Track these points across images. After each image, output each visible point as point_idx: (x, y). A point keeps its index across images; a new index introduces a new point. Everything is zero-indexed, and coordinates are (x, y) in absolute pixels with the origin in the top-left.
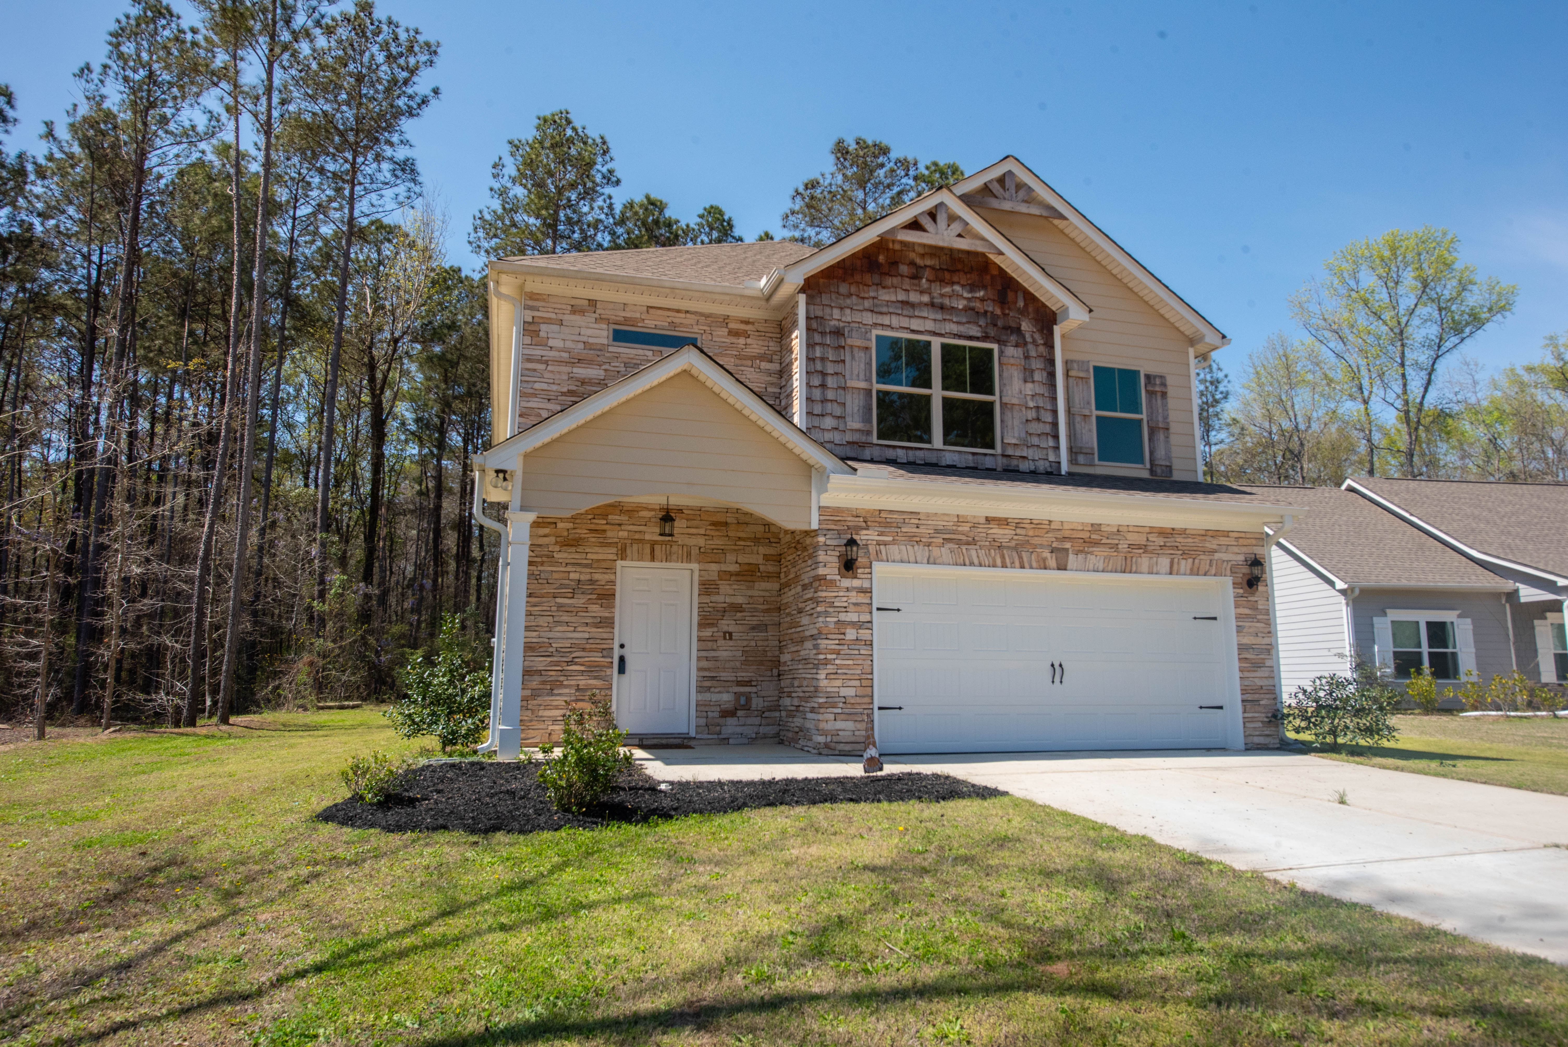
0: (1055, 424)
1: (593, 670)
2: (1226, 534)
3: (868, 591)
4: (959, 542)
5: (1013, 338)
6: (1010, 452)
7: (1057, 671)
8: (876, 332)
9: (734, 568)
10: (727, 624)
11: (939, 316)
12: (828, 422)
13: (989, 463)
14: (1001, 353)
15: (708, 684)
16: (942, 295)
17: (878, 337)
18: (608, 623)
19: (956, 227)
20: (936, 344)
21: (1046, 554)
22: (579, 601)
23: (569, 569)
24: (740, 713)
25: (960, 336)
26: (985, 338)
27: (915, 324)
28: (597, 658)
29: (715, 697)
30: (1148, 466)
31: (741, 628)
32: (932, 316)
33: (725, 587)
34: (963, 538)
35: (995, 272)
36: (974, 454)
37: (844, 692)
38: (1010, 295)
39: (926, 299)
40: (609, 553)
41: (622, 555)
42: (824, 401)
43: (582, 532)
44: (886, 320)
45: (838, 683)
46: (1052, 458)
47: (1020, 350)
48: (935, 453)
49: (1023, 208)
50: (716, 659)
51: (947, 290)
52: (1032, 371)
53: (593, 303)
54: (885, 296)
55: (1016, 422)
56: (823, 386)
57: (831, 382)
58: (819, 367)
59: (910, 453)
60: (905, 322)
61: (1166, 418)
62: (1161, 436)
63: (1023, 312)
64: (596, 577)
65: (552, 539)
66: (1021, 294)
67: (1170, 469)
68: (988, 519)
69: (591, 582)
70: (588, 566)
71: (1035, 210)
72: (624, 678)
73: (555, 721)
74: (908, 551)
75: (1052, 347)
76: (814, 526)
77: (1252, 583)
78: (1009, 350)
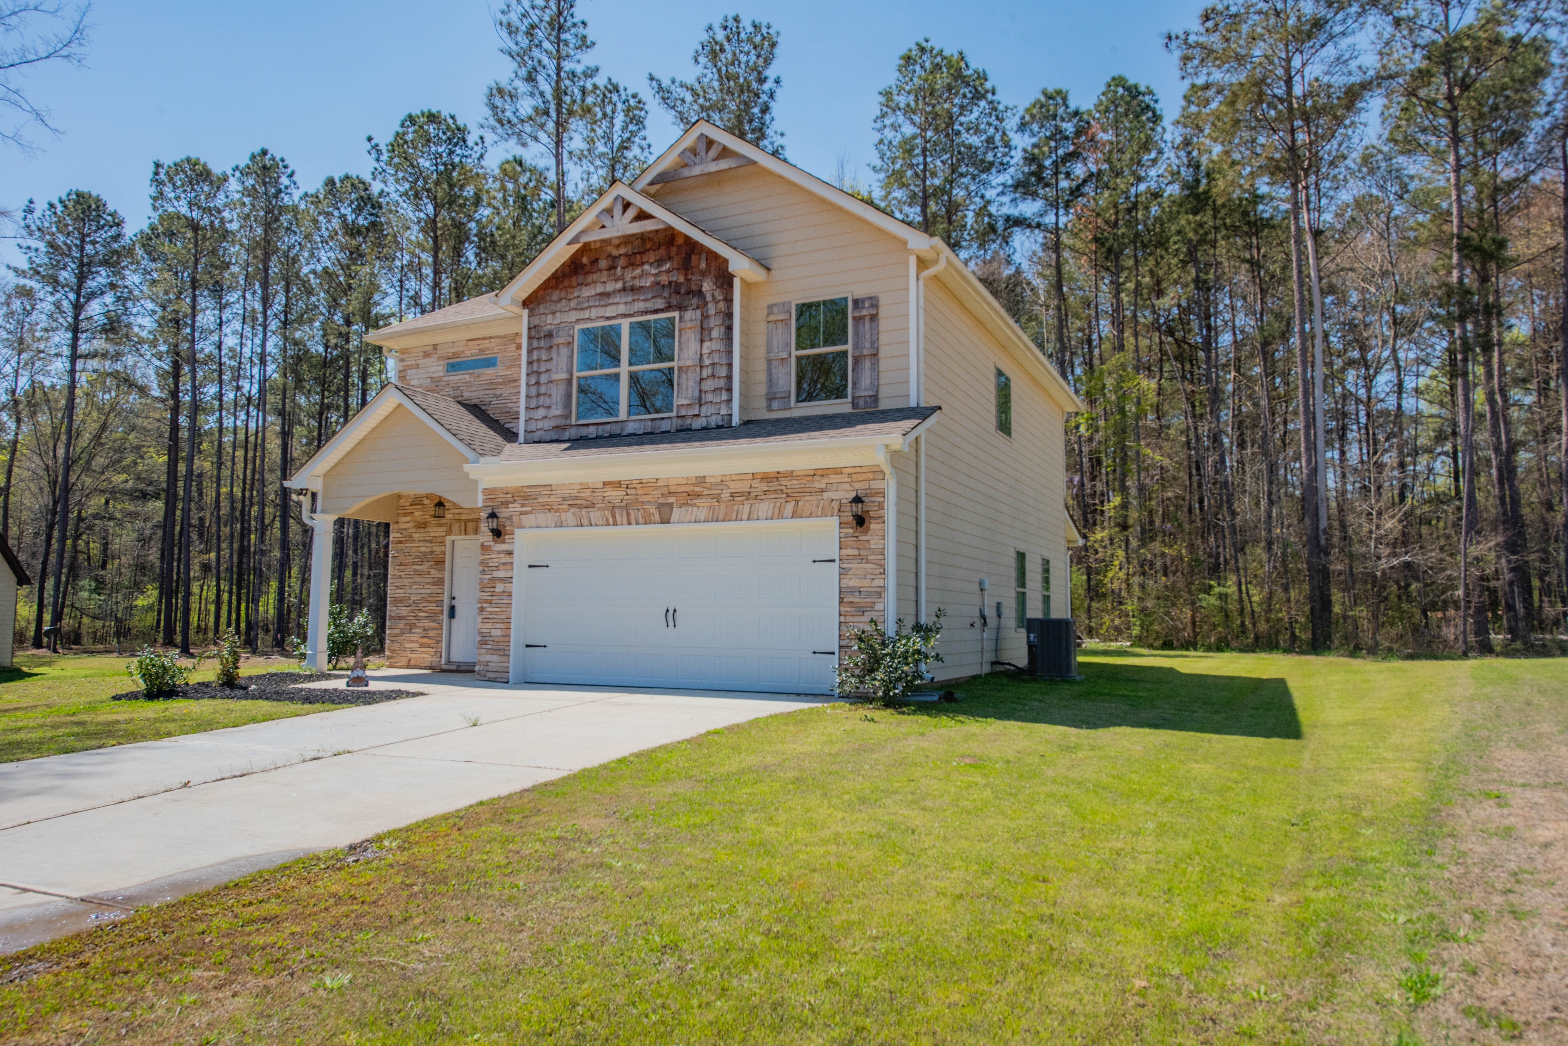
0: (729, 378)
1: (433, 616)
2: (838, 471)
3: (512, 553)
4: (580, 507)
5: (695, 301)
6: (683, 413)
7: (671, 616)
8: (578, 327)
11: (629, 299)
12: (541, 412)
13: (665, 426)
14: (681, 318)
16: (633, 278)
17: (582, 331)
18: (440, 582)
19: (631, 213)
20: (625, 325)
21: (653, 510)
22: (424, 567)
23: (421, 544)
25: (646, 313)
26: (669, 308)
27: (610, 311)
28: (433, 607)
30: (850, 399)
32: (623, 300)
34: (585, 502)
35: (680, 241)
36: (653, 420)
37: (494, 632)
38: (694, 258)
39: (619, 285)
40: (442, 531)
41: (450, 532)
42: (538, 395)
43: (427, 517)
44: (586, 314)
45: (489, 625)
46: (724, 411)
47: (699, 312)
48: (619, 425)
49: (713, 167)
51: (638, 271)
52: (711, 329)
53: (435, 346)
54: (587, 292)
55: (691, 383)
56: (538, 383)
57: (543, 379)
58: (535, 368)
59: (600, 428)
60: (601, 312)
61: (875, 342)
62: (867, 364)
63: (703, 274)
64: (435, 549)
65: (412, 524)
66: (704, 256)
67: (875, 398)
68: (605, 484)
69: (432, 552)
70: (430, 541)
71: (724, 164)
72: (454, 621)
73: (412, 651)
74: (542, 518)
75: (731, 300)
76: (480, 504)
77: (860, 521)
78: (689, 315)
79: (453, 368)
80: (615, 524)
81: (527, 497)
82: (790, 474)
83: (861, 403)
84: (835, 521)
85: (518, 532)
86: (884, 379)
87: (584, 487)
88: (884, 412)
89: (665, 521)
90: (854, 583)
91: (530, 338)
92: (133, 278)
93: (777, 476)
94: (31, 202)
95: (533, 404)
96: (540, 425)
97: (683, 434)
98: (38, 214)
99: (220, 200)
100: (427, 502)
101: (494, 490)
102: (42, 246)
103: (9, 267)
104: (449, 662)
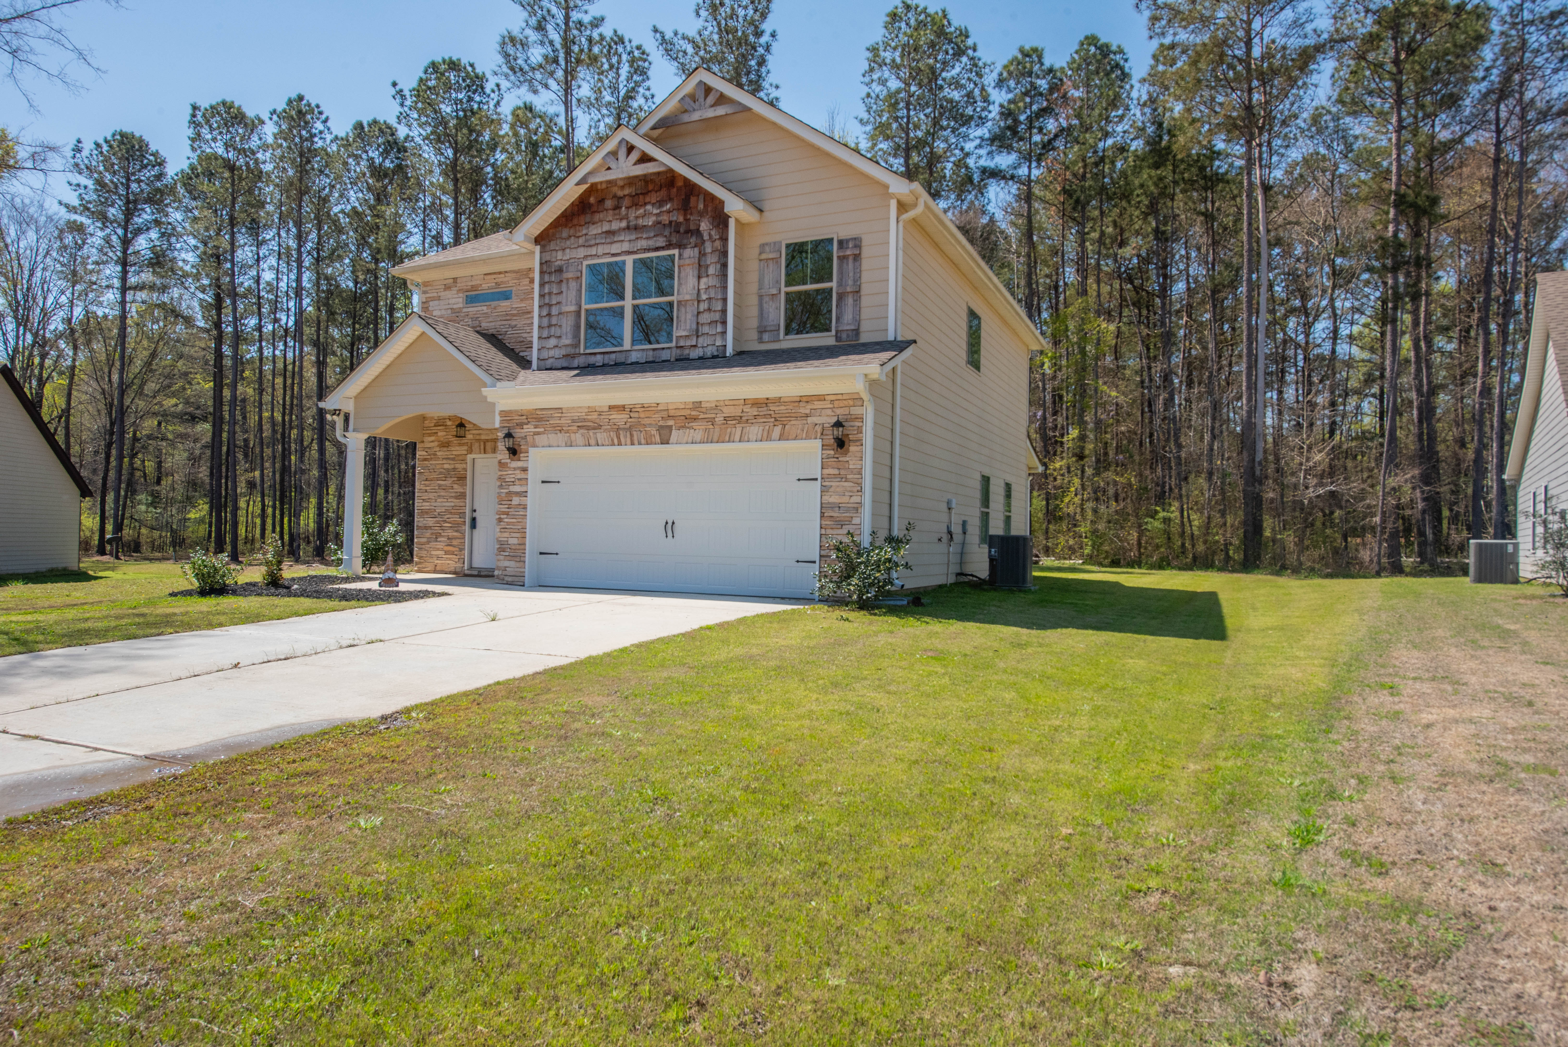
0: (724, 311)
1: (456, 527)
2: (821, 398)
3: (527, 470)
4: (588, 428)
5: (693, 240)
6: (682, 344)
7: (670, 527)
8: (585, 263)
11: (633, 237)
12: (552, 342)
13: (665, 355)
14: (680, 255)
16: (637, 218)
17: (589, 266)
18: (462, 496)
19: (635, 156)
20: (629, 262)
21: (654, 432)
23: (445, 462)
25: (648, 250)
26: (669, 246)
27: (615, 249)
28: (456, 518)
30: (833, 332)
32: (627, 238)
34: (592, 424)
35: (680, 183)
36: (654, 350)
37: (511, 541)
38: (693, 199)
39: (624, 224)
40: (464, 450)
41: (470, 451)
42: (550, 326)
43: (450, 438)
44: (593, 251)
45: (506, 535)
46: (719, 343)
47: (696, 250)
48: (624, 355)
49: (711, 113)
51: (641, 211)
52: (707, 266)
53: (455, 280)
54: (594, 230)
55: (689, 316)
56: (549, 315)
57: (554, 311)
58: (547, 301)
59: (606, 356)
60: (607, 249)
61: (857, 280)
62: (850, 300)
63: (701, 214)
64: (457, 466)
65: (436, 444)
66: (701, 197)
67: (857, 332)
68: (611, 408)
69: (454, 469)
70: (453, 459)
71: (721, 111)
72: (476, 532)
73: (438, 558)
74: (553, 438)
75: (726, 239)
76: (497, 425)
77: (841, 443)
78: (688, 252)
79: (471, 300)
80: (620, 444)
81: (540, 419)
82: (778, 401)
83: (844, 336)
84: (818, 443)
85: (532, 451)
86: (865, 314)
87: (591, 410)
88: (864, 345)
89: (665, 441)
90: (834, 499)
91: (542, 272)
92: (176, 216)
93: (766, 402)
94: (79, 141)
95: (545, 335)
96: (551, 353)
97: (681, 364)
98: (85, 153)
99: (254, 143)
100: (449, 423)
101: (510, 412)
102: (90, 183)
103: (60, 203)
104: (471, 568)
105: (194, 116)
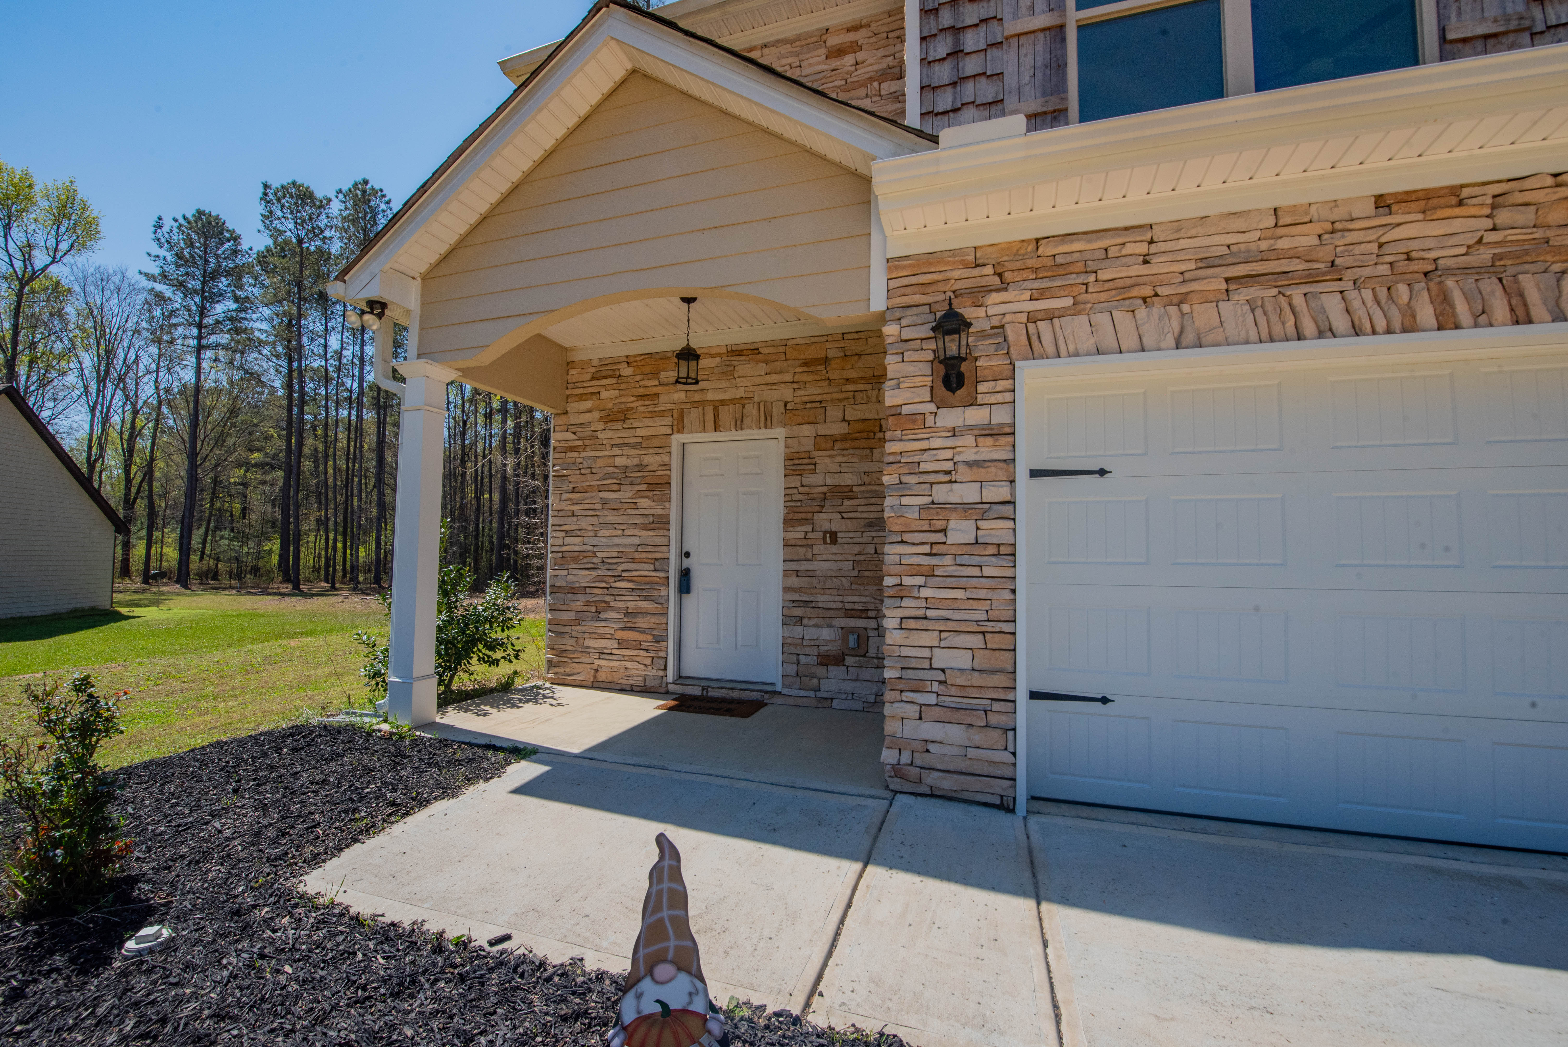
1: (646, 589)
3: (1009, 432)
9: (839, 429)
10: (827, 520)
15: (798, 612)
18: (661, 523)
22: (626, 495)
23: (616, 451)
24: (849, 660)
29: (810, 633)
31: (850, 525)
33: (824, 461)
34: (1298, 266)
37: (942, 658)
40: (662, 425)
41: (679, 426)
43: (630, 400)
45: (931, 639)
50: (811, 574)
57: (971, 41)
64: (647, 459)
65: (596, 415)
69: (640, 467)
70: (636, 446)
72: (689, 601)
74: (1116, 324)
76: (878, 303)
81: (1056, 269)
85: (1026, 370)
87: (1286, 218)
92: (251, 290)
94: (160, 219)
98: (166, 229)
100: (626, 371)
102: (170, 258)
103: (141, 273)
104: (680, 677)
105: (266, 194)
